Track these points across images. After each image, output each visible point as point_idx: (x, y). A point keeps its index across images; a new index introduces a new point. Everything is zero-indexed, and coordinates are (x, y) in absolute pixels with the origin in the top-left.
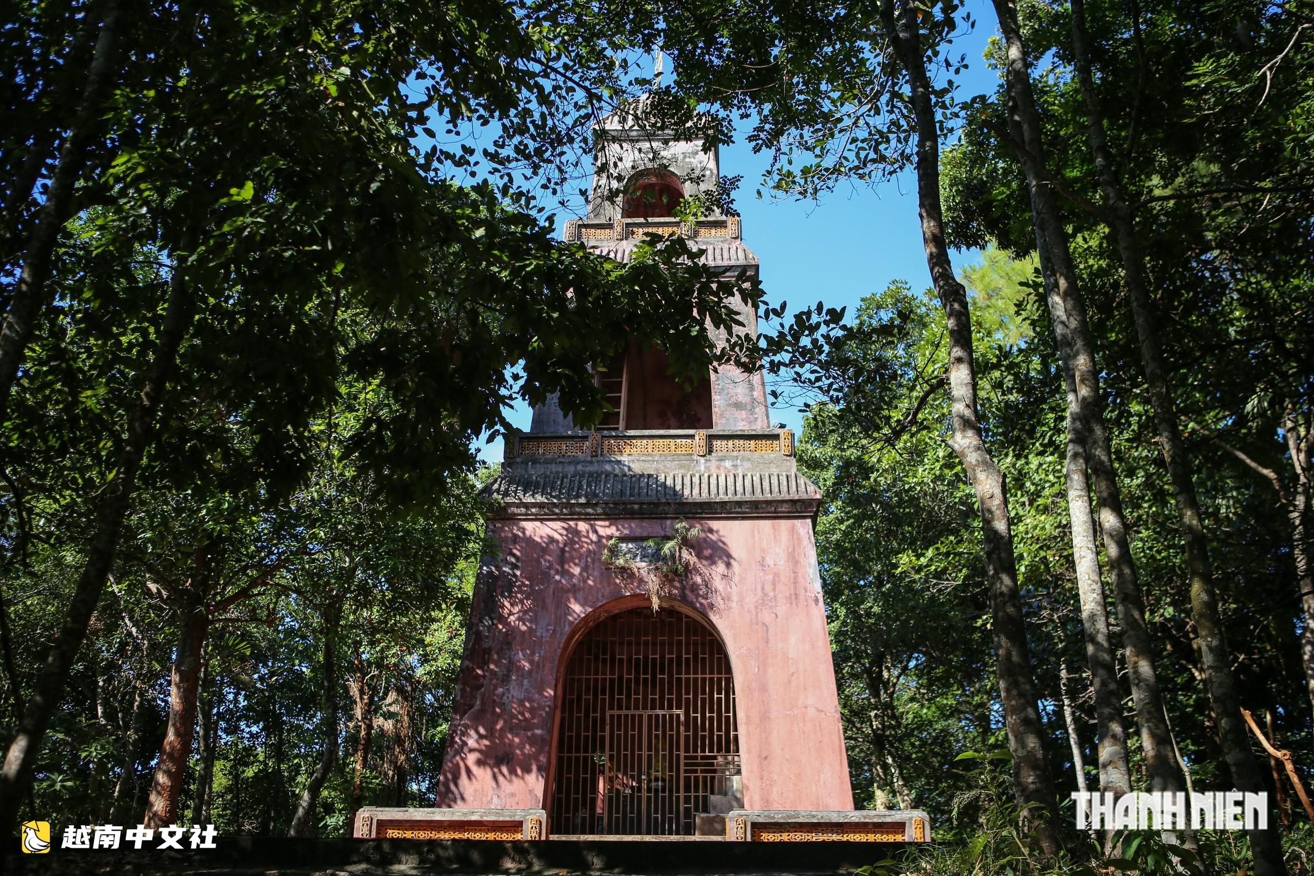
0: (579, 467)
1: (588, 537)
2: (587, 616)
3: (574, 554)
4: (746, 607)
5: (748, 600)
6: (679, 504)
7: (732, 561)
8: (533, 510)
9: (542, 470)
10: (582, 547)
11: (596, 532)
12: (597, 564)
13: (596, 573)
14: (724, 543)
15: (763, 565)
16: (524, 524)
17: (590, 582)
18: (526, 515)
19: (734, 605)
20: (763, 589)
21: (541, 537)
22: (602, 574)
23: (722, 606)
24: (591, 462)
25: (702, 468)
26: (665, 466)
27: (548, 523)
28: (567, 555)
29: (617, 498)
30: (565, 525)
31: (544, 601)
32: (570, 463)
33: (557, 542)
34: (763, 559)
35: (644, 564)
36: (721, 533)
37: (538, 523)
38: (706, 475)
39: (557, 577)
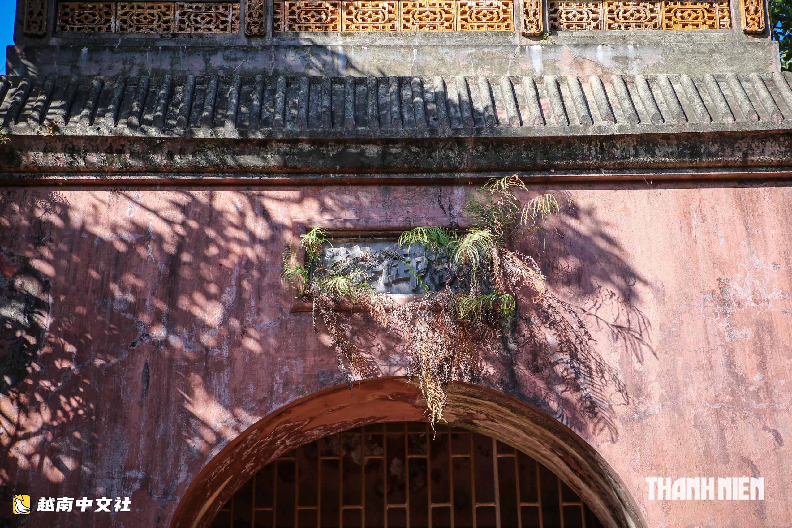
0: (217, 61)
1: (242, 227)
2: (243, 438)
3: (207, 272)
4: (689, 414)
5: (691, 393)
6: (486, 143)
7: (639, 287)
8: (93, 158)
9: (119, 67)
10: (226, 253)
11: (265, 214)
12: (268, 299)
13: (266, 320)
14: (611, 241)
15: (722, 302)
16: (67, 195)
17: (251, 344)
18: (72, 170)
19: (654, 406)
20: (730, 363)
21: (114, 228)
22: (283, 324)
23: (620, 410)
24: (247, 50)
25: (537, 65)
26: (441, 61)
27: (133, 194)
28: (186, 273)
29: (321, 129)
30: (182, 198)
31: (117, 401)
32: (192, 50)
33: (159, 239)
34: (723, 284)
35: (398, 299)
36: (601, 215)
37: (105, 195)
38: (549, 80)
39: (159, 332)
